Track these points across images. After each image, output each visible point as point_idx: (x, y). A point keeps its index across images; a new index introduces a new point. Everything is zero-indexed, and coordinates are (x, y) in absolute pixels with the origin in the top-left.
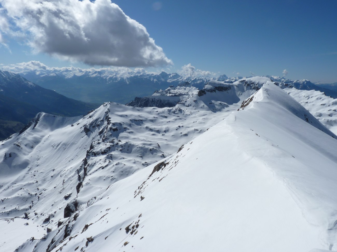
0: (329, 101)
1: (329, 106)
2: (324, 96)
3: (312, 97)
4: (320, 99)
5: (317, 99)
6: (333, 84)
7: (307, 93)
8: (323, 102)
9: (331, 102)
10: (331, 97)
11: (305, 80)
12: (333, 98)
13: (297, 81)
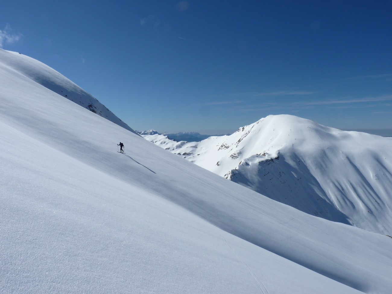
0: (173, 145)
1: (173, 150)
2: (167, 139)
3: (156, 142)
4: (164, 143)
5: (161, 143)
6: (178, 134)
7: (151, 138)
8: (167, 146)
9: (175, 146)
10: (174, 140)
11: (152, 131)
12: (176, 142)
13: (145, 132)
